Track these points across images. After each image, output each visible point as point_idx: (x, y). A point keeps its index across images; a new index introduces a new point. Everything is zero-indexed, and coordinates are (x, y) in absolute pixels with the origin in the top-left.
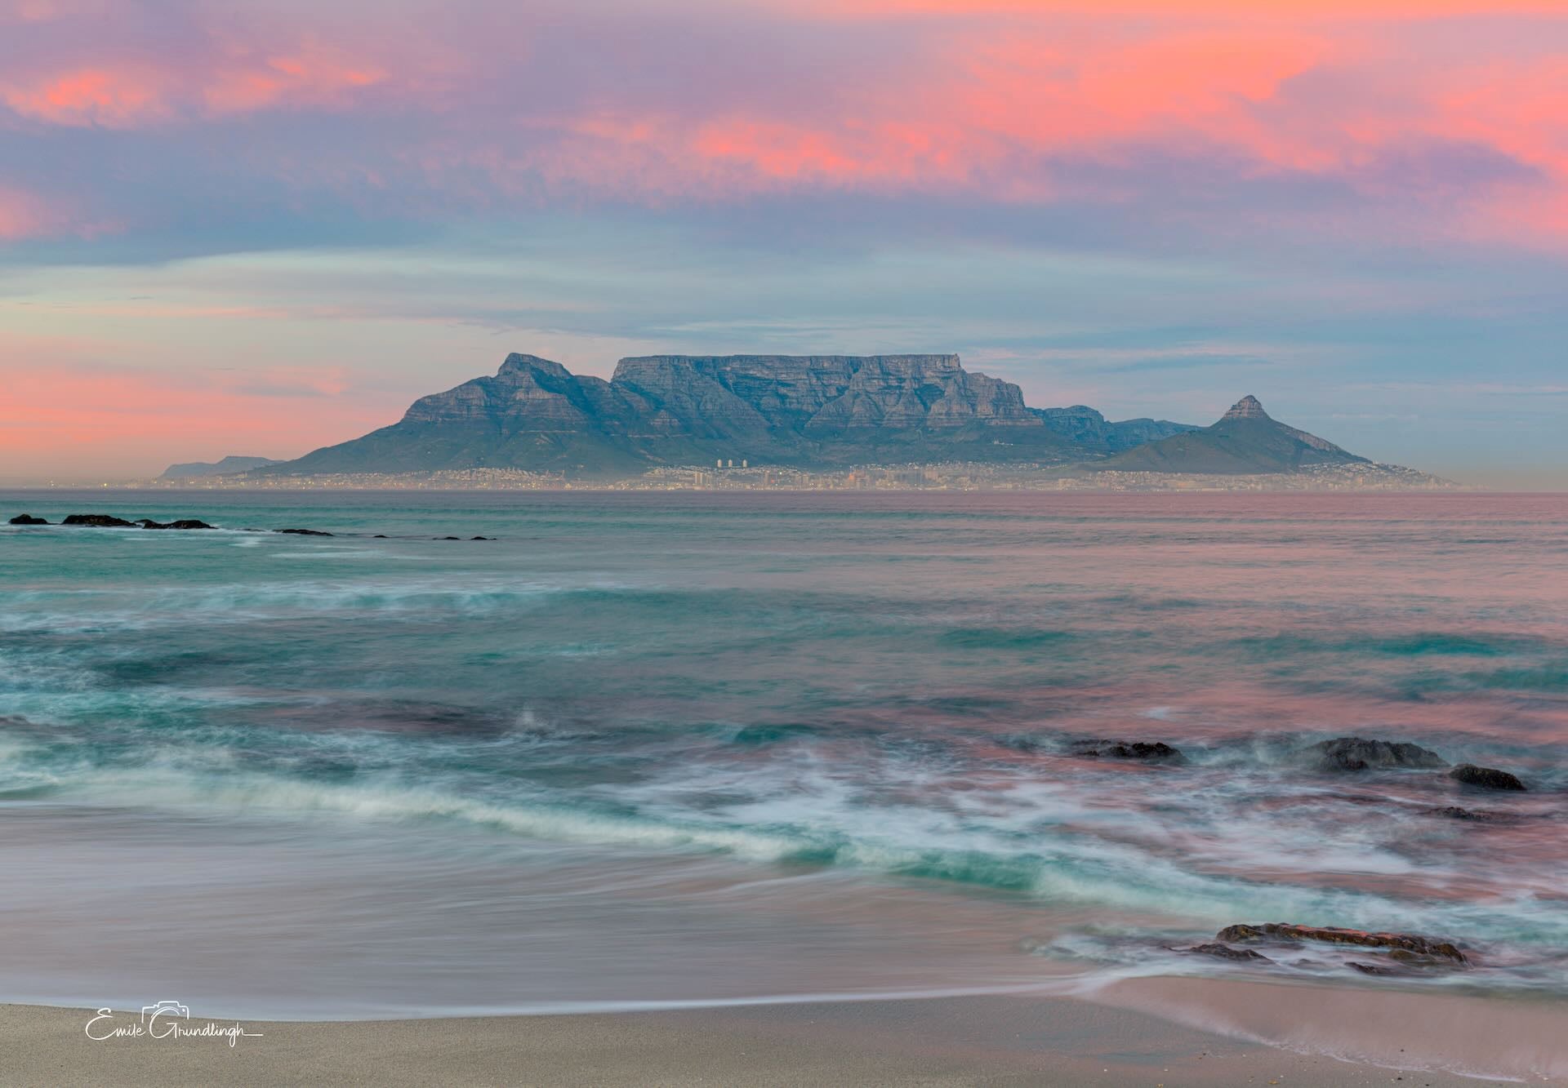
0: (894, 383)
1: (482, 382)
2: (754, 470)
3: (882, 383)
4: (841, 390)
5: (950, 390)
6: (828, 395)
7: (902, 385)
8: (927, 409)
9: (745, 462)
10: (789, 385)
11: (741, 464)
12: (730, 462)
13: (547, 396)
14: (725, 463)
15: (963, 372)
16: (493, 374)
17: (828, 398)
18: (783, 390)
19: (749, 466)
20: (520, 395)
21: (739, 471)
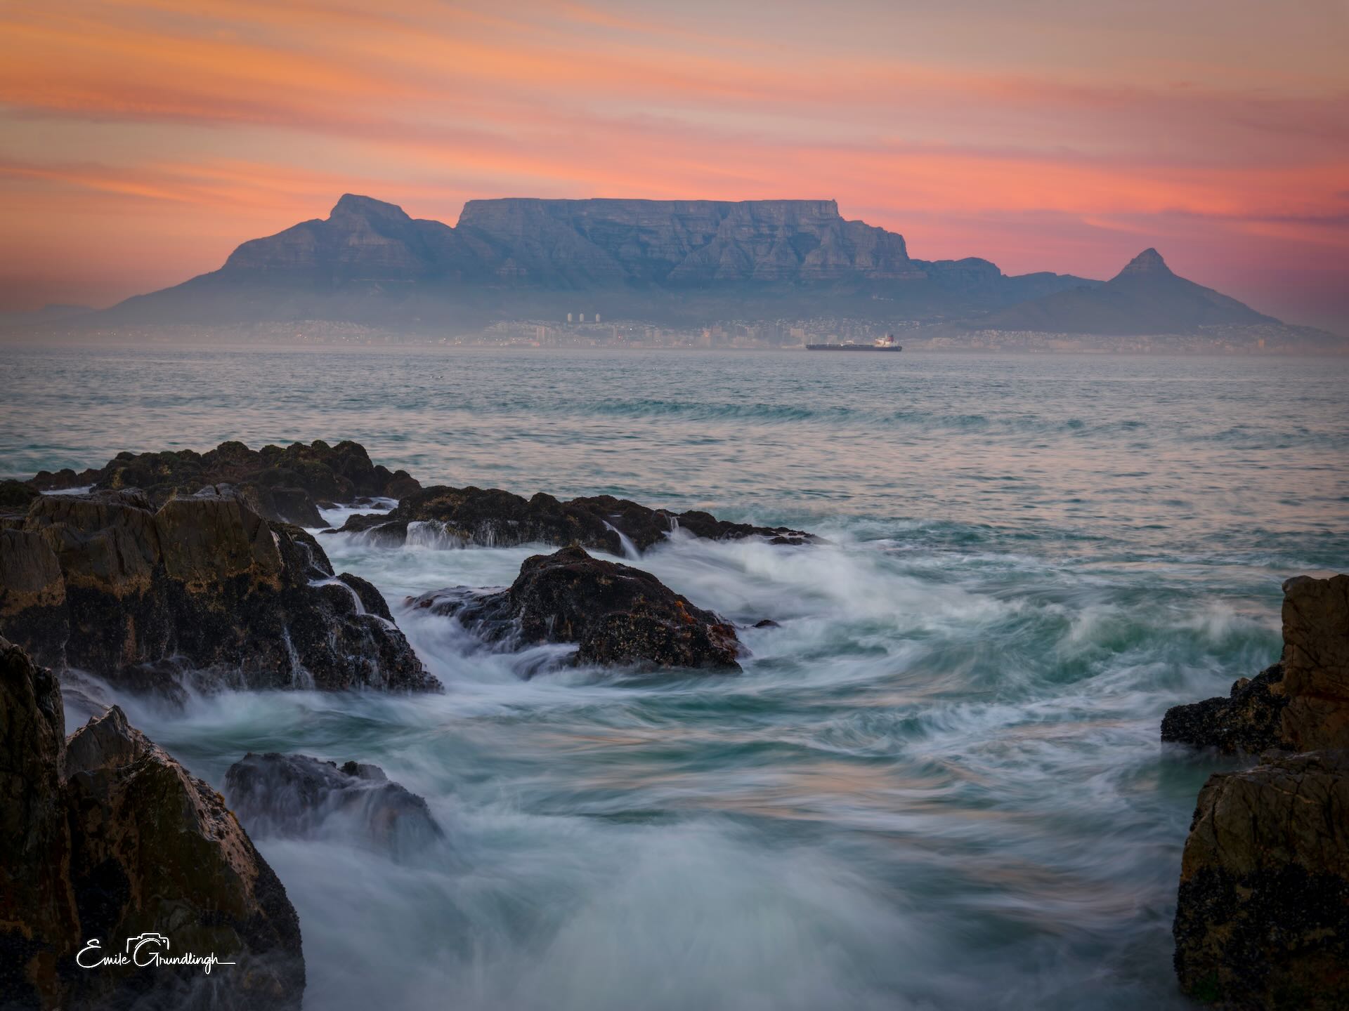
0: (766, 231)
1: (313, 225)
2: (607, 325)
3: (752, 231)
4: (708, 238)
5: (827, 239)
6: (694, 243)
7: (775, 233)
8: (802, 260)
9: (598, 317)
10: (651, 232)
11: (594, 319)
12: (581, 316)
13: (383, 241)
14: (576, 318)
15: (842, 219)
16: (325, 216)
17: (693, 247)
18: (644, 238)
19: (602, 320)
20: (353, 241)
21: (590, 326)
